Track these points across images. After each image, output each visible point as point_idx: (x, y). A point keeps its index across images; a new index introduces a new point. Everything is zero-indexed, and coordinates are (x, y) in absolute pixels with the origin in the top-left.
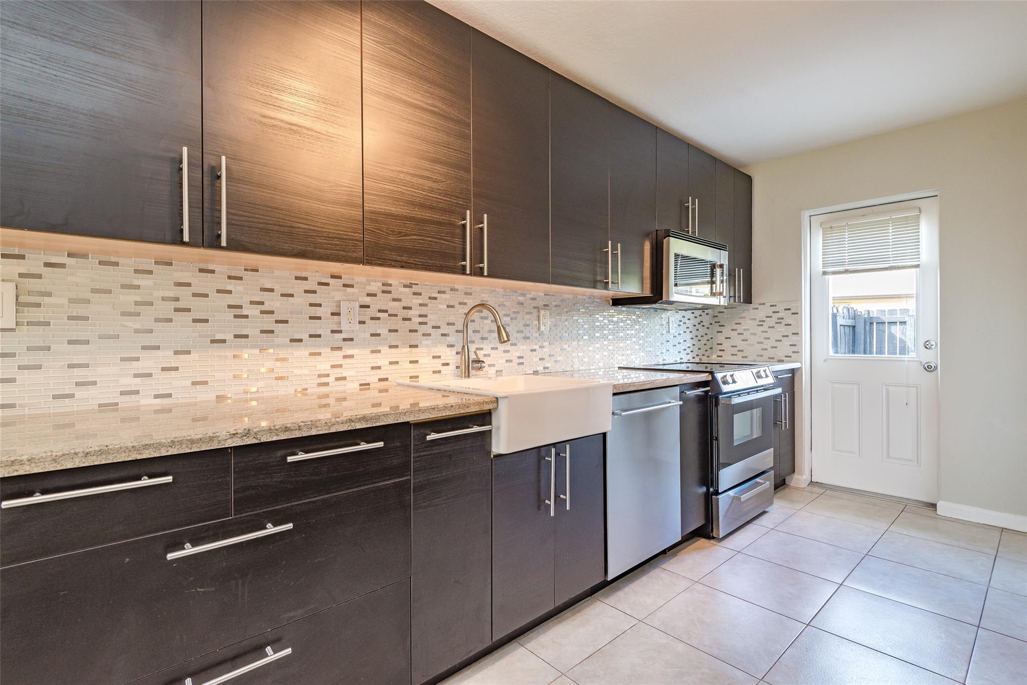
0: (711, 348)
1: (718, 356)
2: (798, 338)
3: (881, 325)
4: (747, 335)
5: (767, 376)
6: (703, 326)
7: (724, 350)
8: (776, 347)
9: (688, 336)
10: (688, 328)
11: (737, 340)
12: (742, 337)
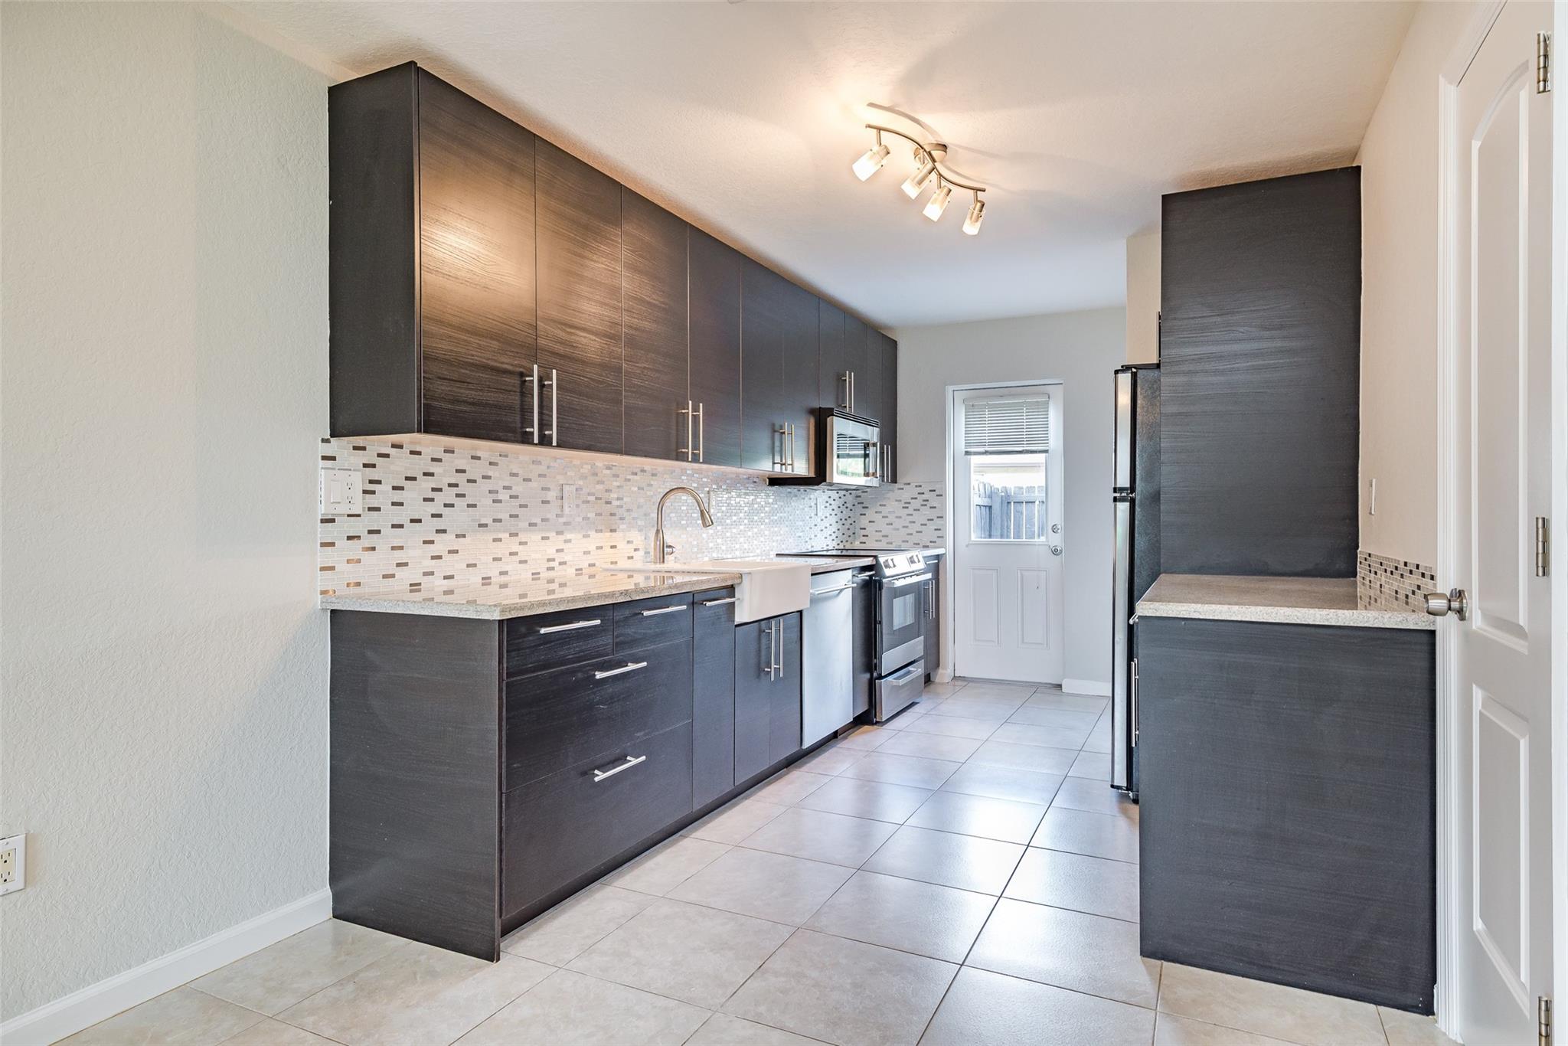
0: (854, 533)
1: (861, 543)
2: (942, 522)
3: (1018, 504)
4: (891, 518)
5: (919, 561)
6: (847, 508)
7: (867, 536)
8: (921, 532)
9: (833, 519)
10: (833, 510)
11: (881, 523)
12: (887, 520)
